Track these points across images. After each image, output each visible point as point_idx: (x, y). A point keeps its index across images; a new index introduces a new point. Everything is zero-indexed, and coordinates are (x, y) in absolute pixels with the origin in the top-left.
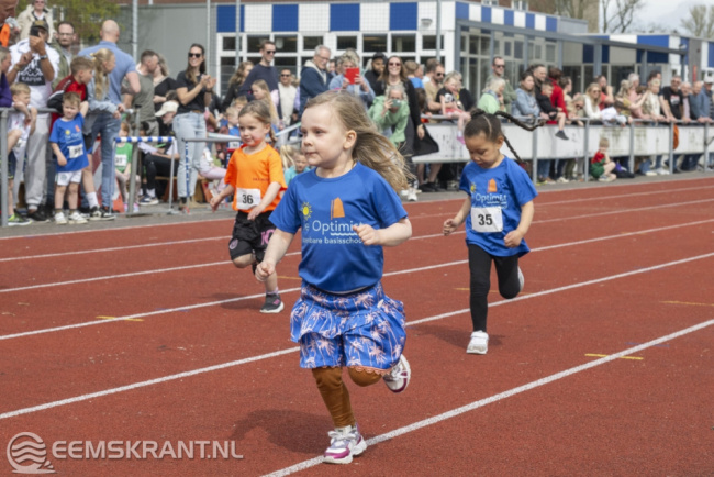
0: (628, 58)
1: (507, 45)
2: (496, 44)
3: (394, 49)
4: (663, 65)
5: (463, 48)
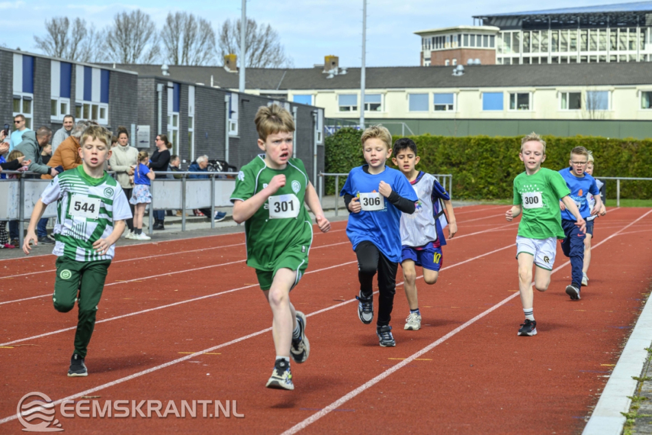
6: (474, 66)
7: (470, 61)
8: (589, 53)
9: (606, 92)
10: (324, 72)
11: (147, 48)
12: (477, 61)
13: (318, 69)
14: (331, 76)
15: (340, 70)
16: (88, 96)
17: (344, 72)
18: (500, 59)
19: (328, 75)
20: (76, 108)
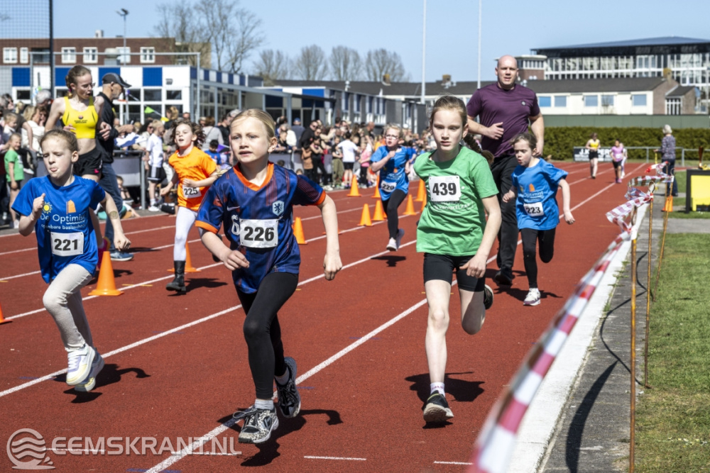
0: (297, 104)
3: (145, 100)
4: (321, 110)
6: (533, 80)
7: (531, 78)
8: (601, 72)
9: (612, 96)
10: (443, 84)
12: (535, 78)
13: (439, 83)
14: (447, 87)
15: (452, 83)
16: (378, 111)
17: (455, 85)
18: (547, 76)
19: (445, 86)
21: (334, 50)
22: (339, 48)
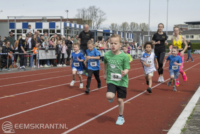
0: (101, 35)
1: (75, 32)
2: (73, 31)
3: (50, 33)
4: (109, 36)
5: (65, 33)
7: (184, 30)
11: (127, 28)
16: (130, 38)
18: (188, 30)
20: (129, 40)
21: (131, 23)
22: (133, 23)
